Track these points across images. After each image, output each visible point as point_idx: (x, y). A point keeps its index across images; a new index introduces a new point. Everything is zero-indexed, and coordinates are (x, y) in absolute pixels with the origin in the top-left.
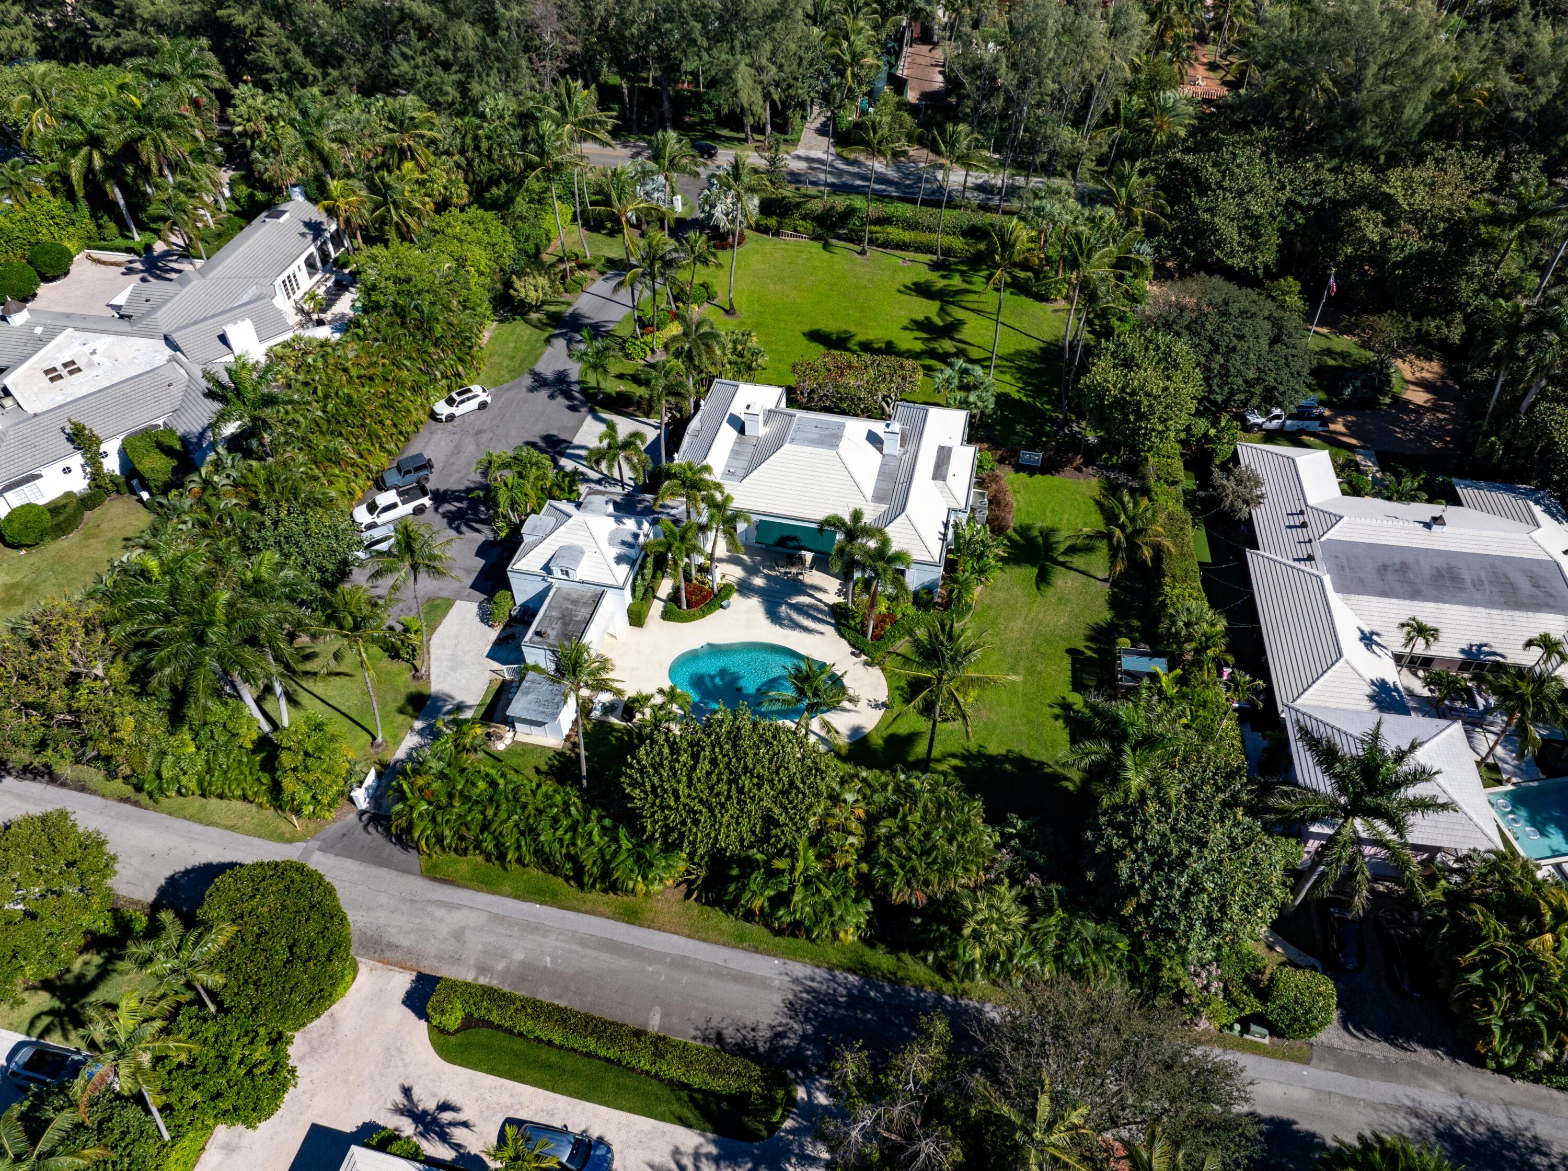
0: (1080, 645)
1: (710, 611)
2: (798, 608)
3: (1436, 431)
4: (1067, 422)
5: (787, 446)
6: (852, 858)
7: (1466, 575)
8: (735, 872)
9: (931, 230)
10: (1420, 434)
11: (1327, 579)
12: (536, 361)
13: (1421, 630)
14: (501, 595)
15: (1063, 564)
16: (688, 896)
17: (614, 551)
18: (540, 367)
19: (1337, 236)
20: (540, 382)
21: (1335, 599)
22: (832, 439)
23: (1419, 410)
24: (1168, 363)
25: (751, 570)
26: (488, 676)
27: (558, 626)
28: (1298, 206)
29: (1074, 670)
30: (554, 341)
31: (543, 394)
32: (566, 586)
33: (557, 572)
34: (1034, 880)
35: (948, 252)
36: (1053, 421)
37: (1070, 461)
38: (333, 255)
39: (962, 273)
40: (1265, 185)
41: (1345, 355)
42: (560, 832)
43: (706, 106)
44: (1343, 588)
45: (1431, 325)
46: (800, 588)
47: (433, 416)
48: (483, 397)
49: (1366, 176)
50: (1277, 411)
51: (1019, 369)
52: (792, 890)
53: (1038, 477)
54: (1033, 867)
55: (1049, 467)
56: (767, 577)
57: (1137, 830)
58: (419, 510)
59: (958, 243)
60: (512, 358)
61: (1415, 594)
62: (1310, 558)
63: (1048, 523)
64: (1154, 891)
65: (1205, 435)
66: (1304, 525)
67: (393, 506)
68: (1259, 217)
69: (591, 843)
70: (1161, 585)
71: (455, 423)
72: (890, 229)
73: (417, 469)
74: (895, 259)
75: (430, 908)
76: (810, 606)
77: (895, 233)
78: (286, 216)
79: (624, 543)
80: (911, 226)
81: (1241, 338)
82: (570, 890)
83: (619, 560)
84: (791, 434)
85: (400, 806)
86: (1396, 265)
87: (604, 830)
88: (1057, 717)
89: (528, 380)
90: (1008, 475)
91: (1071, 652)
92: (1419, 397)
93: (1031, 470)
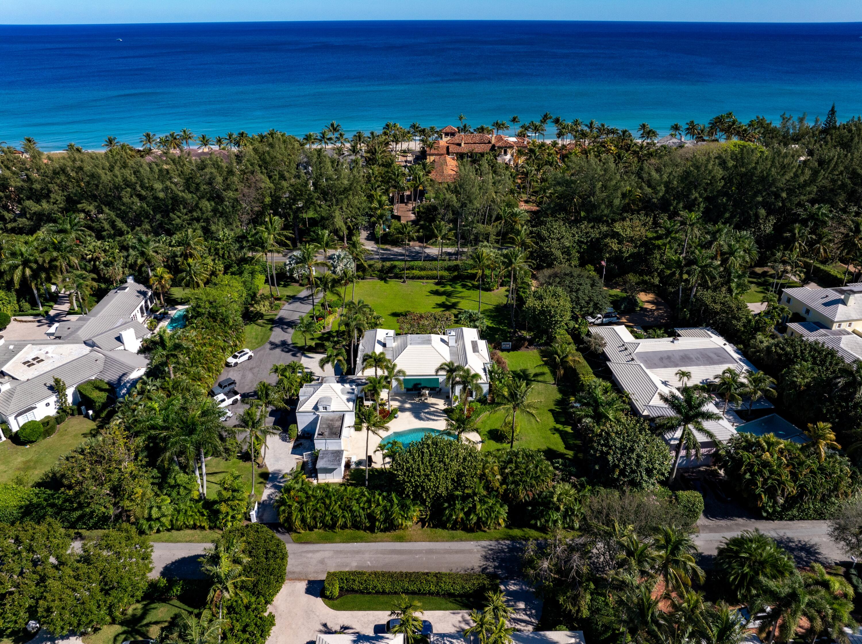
0: (553, 408)
1: (391, 420)
2: (429, 413)
3: (661, 317)
4: (515, 332)
5: (409, 347)
6: (498, 484)
7: (692, 356)
8: (446, 505)
9: (431, 270)
10: (656, 318)
11: (642, 365)
12: (268, 338)
13: (683, 374)
14: (292, 426)
15: (534, 381)
16: (423, 526)
17: (345, 397)
18: (272, 339)
19: (601, 251)
20: (274, 346)
21: (648, 371)
22: (429, 342)
23: (651, 310)
24: (555, 295)
25: (403, 402)
26: (295, 461)
27: (328, 429)
28: (582, 242)
29: (554, 417)
30: (274, 329)
31: (278, 351)
32: (325, 415)
33: (321, 409)
34: (573, 479)
35: (442, 277)
36: (510, 332)
37: (523, 344)
38: (150, 307)
39: (451, 285)
40: (567, 235)
41: (617, 296)
42: (362, 505)
43: (312, 233)
44: (649, 367)
45: (647, 278)
46: (428, 406)
47: (228, 365)
48: (250, 353)
49: (605, 228)
50: (599, 316)
51: (488, 316)
52: (475, 506)
53: (511, 353)
54: (571, 474)
55: (515, 348)
56: (410, 403)
57: (611, 443)
58: (235, 402)
59: (445, 273)
60: (256, 338)
61: (676, 366)
62: (633, 360)
63: (523, 367)
64: (625, 463)
65: (574, 327)
66: (626, 349)
67: (223, 400)
68: (569, 247)
69: (378, 505)
70: (579, 378)
71: (239, 366)
72: (414, 271)
73: (229, 385)
74: (418, 283)
75: (303, 554)
76: (434, 411)
77: (416, 272)
78: (128, 289)
79: (348, 393)
80: (422, 269)
81: (581, 284)
82: (368, 534)
83: (349, 400)
84: (409, 342)
85: (283, 508)
86: (627, 258)
87: (384, 498)
88: (552, 434)
89: (269, 346)
90: (500, 353)
91: (550, 410)
92: (649, 306)
93: (508, 351)
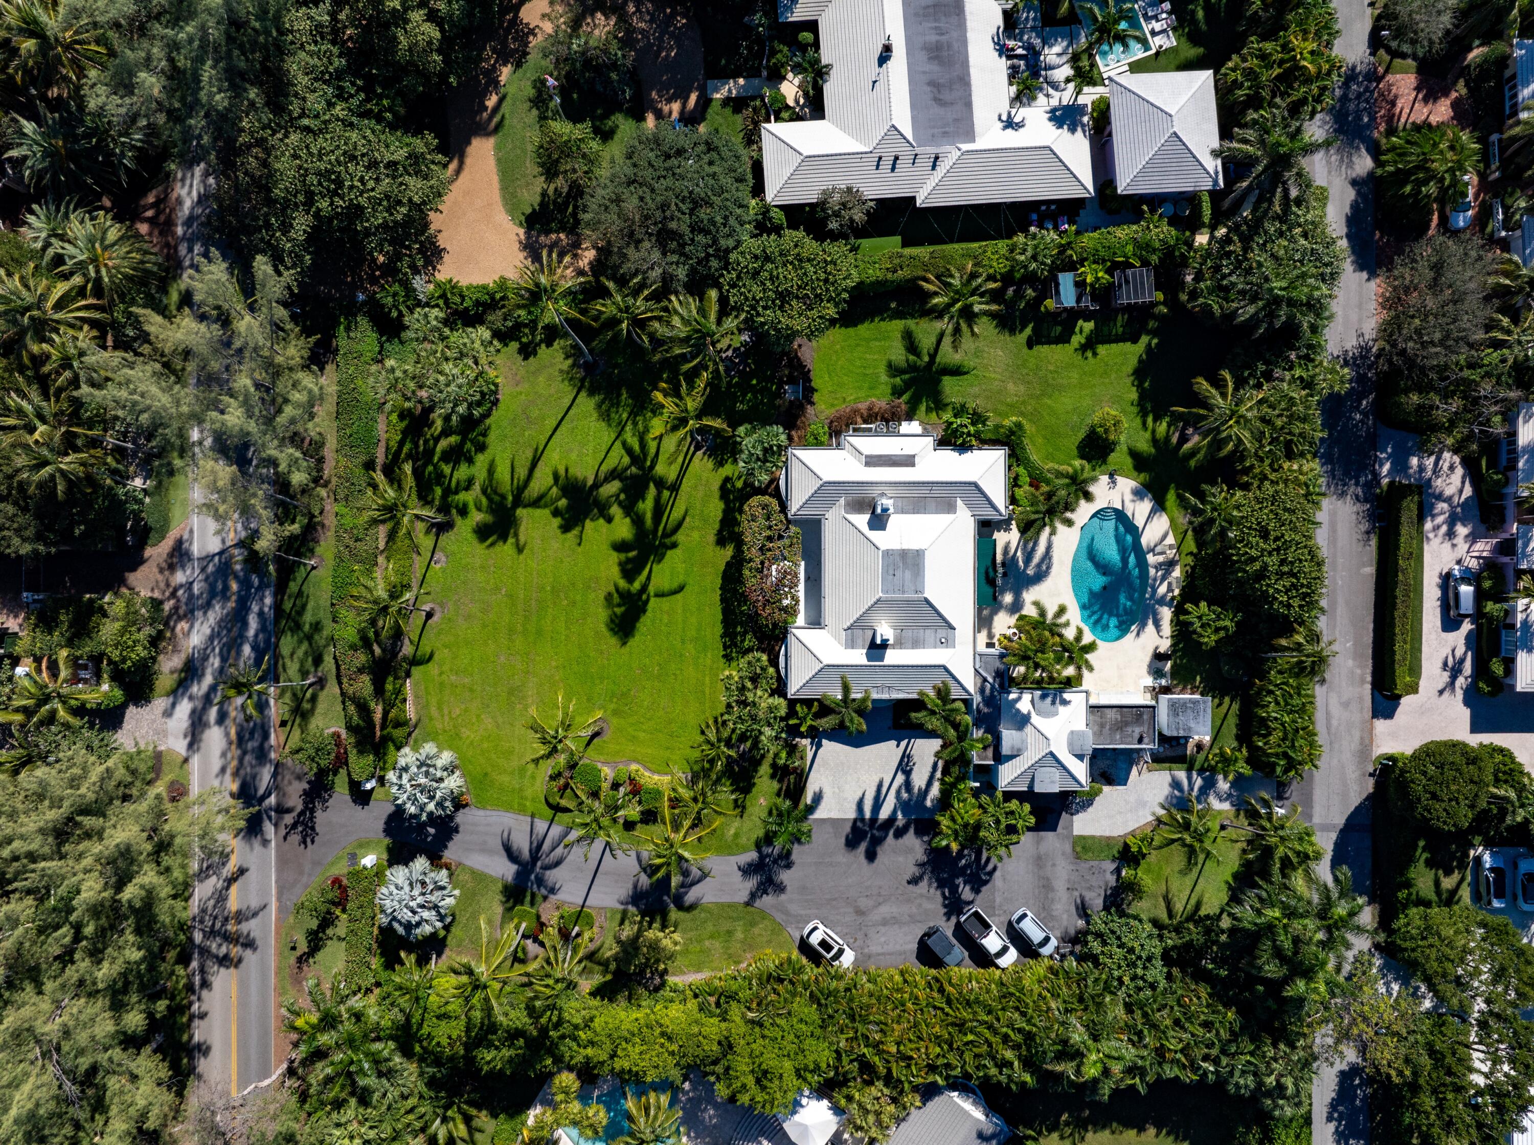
3: (658, 18)
5: (926, 596)
7: (932, 37)
10: (667, 34)
11: (962, 147)
12: (730, 906)
15: (932, 356)
18: (740, 897)
20: (766, 888)
22: (914, 558)
26: (1146, 775)
27: (1130, 729)
29: (1043, 344)
30: (689, 902)
31: (786, 876)
46: (1011, 561)
53: (815, 384)
56: (1005, 592)
61: (963, 81)
63: (882, 371)
66: (894, 157)
76: (1025, 551)
88: (1095, 354)
90: (819, 410)
93: (808, 390)
